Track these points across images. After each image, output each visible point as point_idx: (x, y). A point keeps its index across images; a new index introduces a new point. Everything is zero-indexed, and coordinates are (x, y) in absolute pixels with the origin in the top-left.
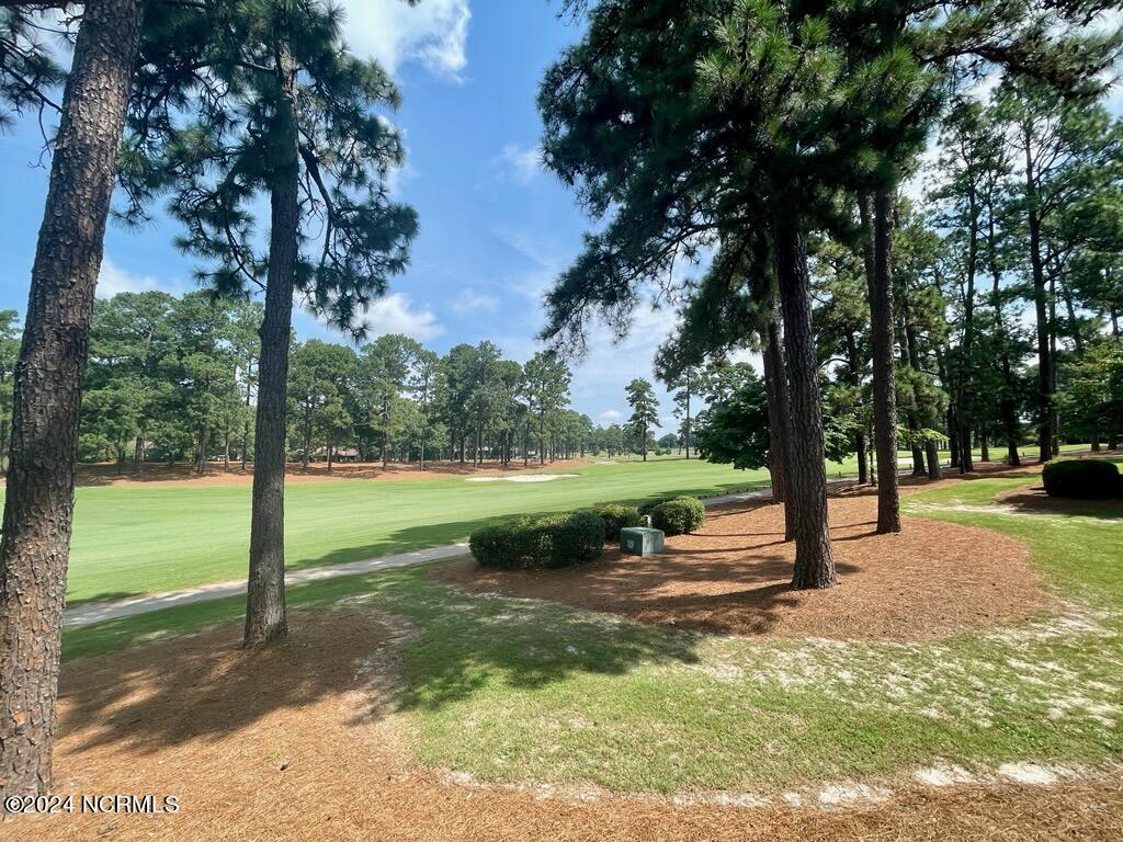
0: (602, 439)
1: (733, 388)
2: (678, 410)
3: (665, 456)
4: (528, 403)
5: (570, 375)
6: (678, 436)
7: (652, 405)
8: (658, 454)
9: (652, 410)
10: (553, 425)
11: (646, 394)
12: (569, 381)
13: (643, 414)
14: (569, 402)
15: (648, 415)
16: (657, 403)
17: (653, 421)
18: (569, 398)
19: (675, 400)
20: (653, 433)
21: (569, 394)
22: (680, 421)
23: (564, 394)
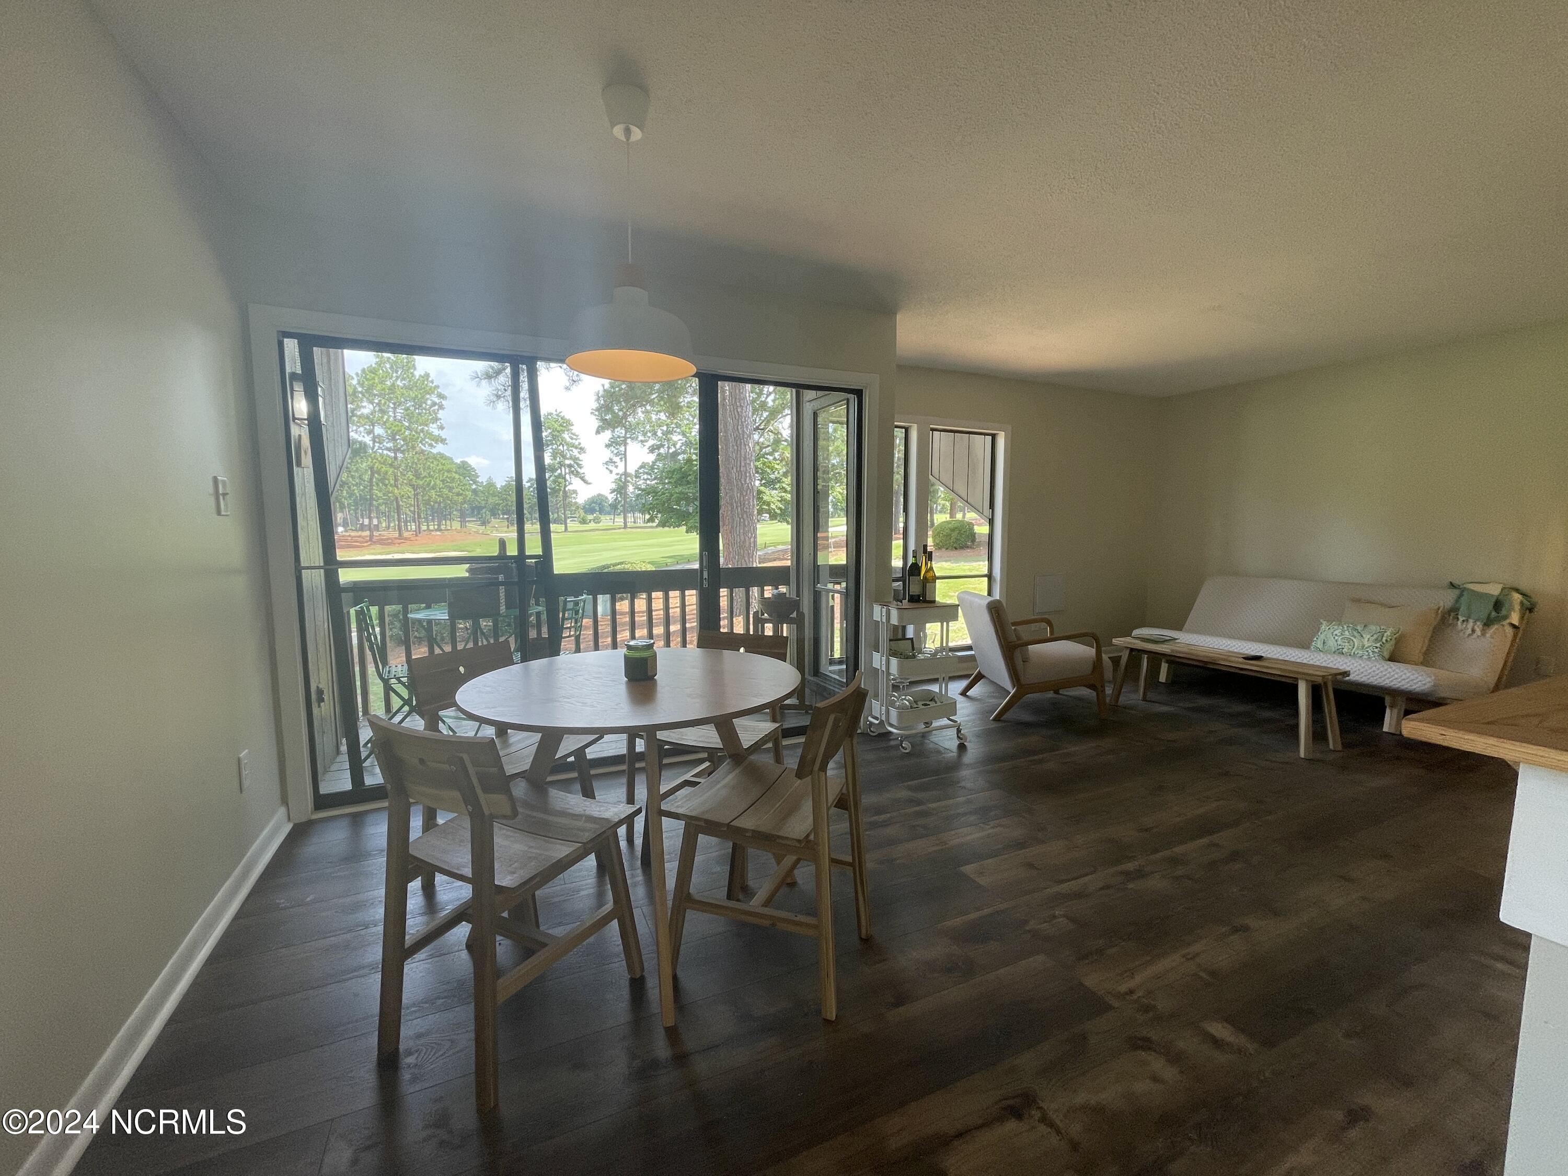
0: (496, 500)
1: (684, 434)
2: (611, 461)
3: (592, 525)
4: (368, 440)
5: (441, 396)
6: (611, 497)
7: (575, 452)
8: (584, 522)
9: (575, 459)
10: (417, 475)
11: (566, 436)
12: (441, 407)
13: (561, 465)
14: (443, 441)
15: (570, 466)
16: (582, 450)
17: (577, 474)
18: (443, 434)
19: (608, 446)
20: (575, 492)
21: (441, 428)
22: (614, 477)
23: (433, 429)
